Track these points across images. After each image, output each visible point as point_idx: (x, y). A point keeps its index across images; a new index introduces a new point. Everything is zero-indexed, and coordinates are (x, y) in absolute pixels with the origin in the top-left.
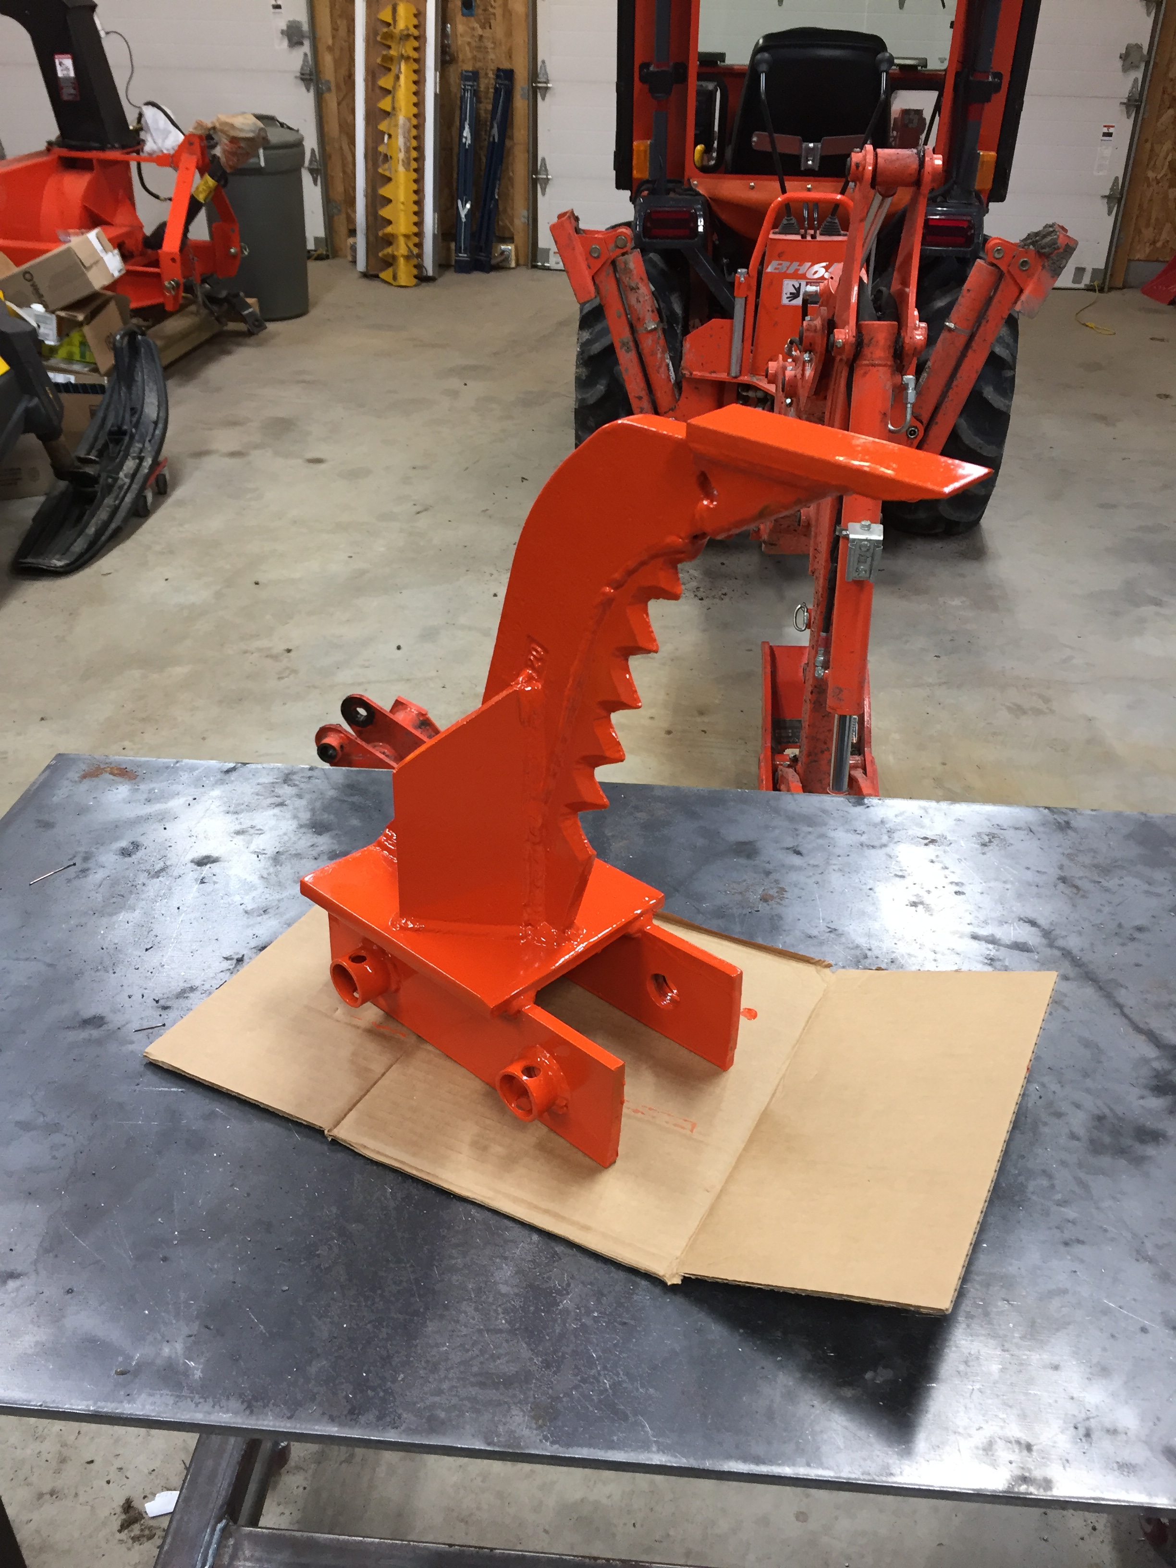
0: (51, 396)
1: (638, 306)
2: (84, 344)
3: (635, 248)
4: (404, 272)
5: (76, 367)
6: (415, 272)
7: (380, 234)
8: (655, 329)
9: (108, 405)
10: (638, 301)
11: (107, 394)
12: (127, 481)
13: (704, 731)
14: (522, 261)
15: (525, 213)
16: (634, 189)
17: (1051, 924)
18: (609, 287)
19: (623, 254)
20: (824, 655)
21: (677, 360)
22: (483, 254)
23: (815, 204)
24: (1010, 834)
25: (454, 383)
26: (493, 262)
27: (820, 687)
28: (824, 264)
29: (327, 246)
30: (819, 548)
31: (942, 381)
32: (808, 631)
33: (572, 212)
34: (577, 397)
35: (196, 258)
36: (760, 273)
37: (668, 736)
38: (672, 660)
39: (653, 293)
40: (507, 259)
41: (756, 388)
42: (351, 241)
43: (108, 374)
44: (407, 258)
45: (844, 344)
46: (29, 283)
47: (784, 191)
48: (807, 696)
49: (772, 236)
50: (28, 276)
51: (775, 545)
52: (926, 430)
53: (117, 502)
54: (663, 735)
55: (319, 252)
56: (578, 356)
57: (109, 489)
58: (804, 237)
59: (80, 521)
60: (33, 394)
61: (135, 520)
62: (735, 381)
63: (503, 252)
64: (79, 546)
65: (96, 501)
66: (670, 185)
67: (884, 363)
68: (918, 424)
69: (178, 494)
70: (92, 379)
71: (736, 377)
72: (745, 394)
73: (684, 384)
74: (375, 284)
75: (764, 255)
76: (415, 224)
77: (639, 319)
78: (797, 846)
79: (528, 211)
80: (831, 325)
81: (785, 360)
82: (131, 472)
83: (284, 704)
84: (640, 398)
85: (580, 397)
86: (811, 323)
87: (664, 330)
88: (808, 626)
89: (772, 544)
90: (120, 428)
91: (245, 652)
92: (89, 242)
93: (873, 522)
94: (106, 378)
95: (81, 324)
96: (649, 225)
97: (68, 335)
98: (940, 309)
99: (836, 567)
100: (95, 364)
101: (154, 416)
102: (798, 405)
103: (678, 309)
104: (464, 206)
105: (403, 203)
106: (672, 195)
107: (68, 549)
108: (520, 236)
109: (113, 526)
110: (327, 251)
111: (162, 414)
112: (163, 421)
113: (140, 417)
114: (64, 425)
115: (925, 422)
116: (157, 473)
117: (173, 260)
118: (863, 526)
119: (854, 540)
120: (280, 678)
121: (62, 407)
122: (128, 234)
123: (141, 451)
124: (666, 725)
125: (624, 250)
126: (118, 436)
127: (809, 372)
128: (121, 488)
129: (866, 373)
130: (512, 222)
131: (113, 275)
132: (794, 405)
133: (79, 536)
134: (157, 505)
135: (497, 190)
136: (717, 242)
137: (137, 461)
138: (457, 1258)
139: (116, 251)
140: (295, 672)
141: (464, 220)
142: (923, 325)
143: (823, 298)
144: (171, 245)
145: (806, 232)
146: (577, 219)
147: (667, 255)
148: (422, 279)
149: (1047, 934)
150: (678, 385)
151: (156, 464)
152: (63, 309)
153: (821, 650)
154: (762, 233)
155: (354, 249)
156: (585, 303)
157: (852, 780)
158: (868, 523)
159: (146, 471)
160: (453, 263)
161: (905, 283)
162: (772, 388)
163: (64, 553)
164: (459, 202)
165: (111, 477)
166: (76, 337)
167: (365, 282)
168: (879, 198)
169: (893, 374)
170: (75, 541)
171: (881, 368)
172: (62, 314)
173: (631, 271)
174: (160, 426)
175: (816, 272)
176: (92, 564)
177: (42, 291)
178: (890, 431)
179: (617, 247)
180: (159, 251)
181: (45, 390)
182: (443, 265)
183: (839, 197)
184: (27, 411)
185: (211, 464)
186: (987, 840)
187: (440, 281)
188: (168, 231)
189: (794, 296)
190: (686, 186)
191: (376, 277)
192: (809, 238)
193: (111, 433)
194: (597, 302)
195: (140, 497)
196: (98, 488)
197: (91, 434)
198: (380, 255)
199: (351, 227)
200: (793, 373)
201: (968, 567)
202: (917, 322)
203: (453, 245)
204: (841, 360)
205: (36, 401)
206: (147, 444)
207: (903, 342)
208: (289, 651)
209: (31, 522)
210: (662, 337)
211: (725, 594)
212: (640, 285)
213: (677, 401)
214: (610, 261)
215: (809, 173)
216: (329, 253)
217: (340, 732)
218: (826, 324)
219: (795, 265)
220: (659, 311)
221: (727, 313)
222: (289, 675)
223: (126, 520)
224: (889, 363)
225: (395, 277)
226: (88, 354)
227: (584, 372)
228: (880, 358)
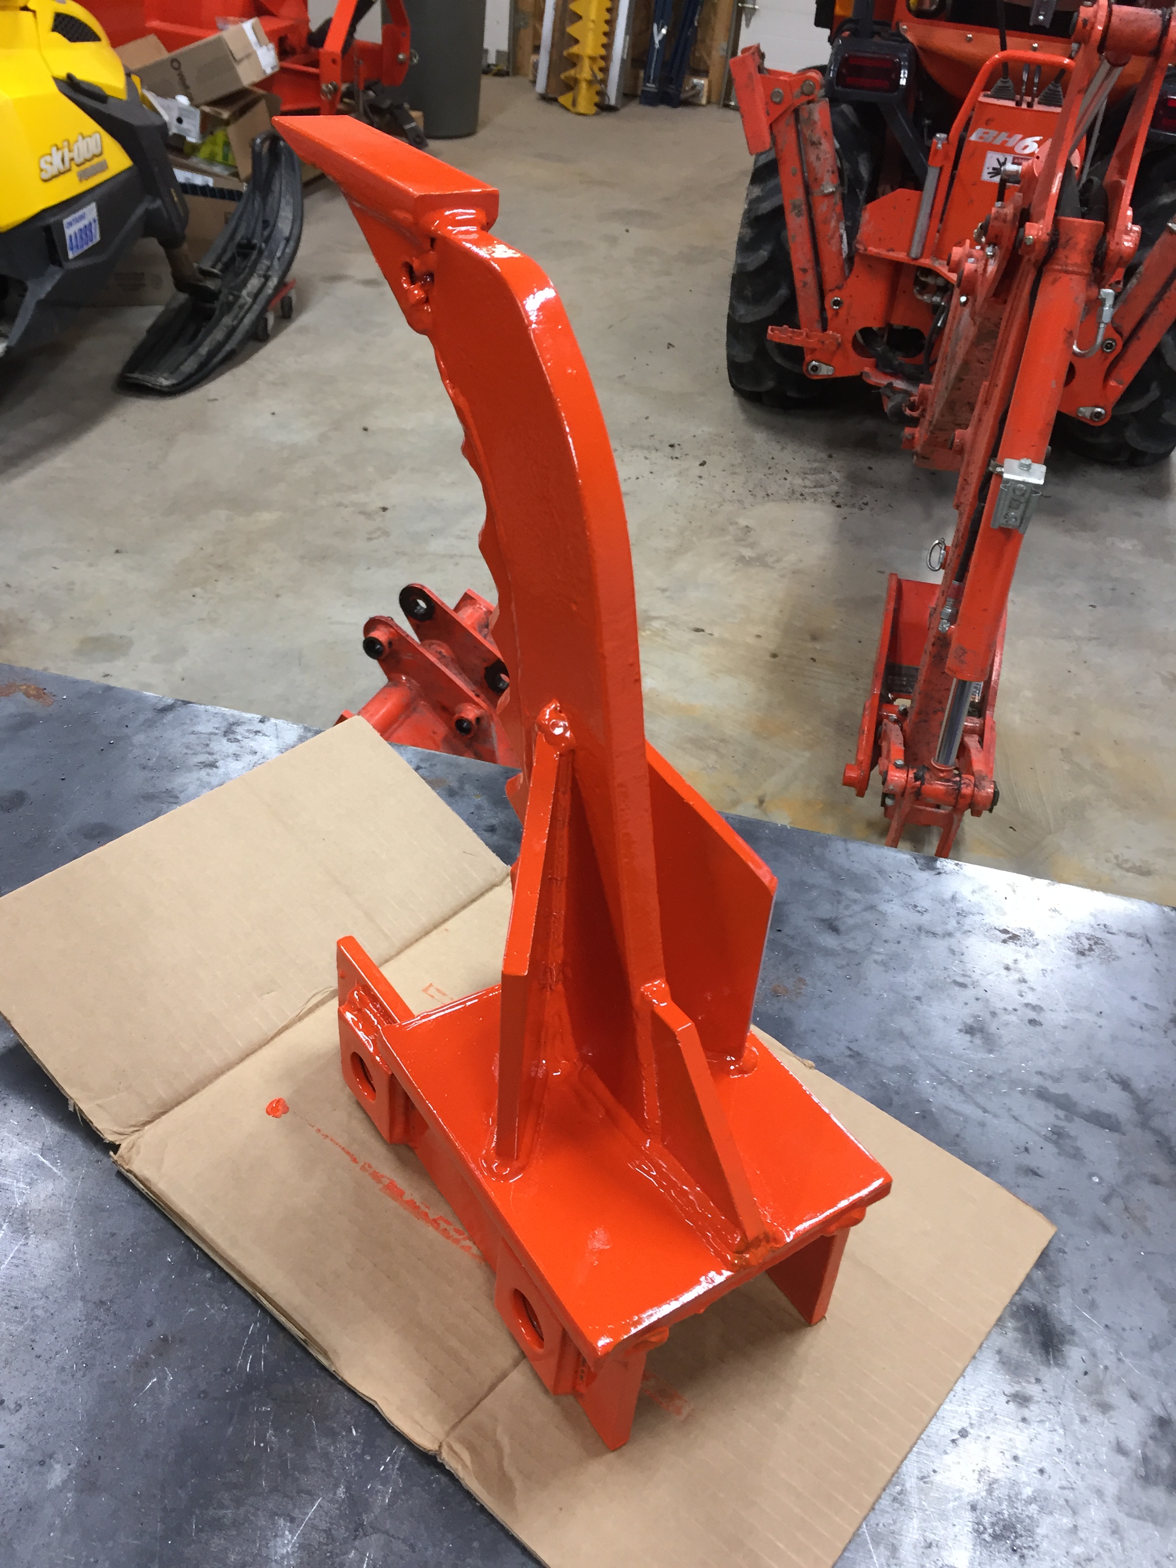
0: (176, 199)
1: (816, 164)
2: (227, 144)
3: (824, 97)
4: (585, 98)
5: (217, 169)
6: (597, 99)
7: (565, 53)
8: (833, 193)
9: (242, 215)
10: (818, 158)
11: (243, 200)
12: (249, 300)
13: (814, 660)
14: (714, 99)
15: (724, 45)
16: (835, 27)
17: (1150, 1090)
18: (788, 138)
19: (809, 102)
20: (952, 607)
21: (852, 232)
22: (673, 87)
23: (1036, 67)
24: (1118, 943)
25: (615, 228)
26: (683, 96)
27: (943, 641)
28: (1038, 138)
29: (509, 60)
30: (969, 480)
31: (1153, 290)
32: (942, 572)
33: (758, 48)
34: (736, 261)
35: (361, 62)
36: (962, 140)
37: (772, 660)
38: (794, 572)
39: (837, 150)
40: (697, 95)
41: (937, 275)
42: (533, 58)
43: (247, 181)
44: (590, 83)
45: (1035, 242)
46: (176, 72)
47: (1004, 47)
48: (928, 647)
49: (982, 99)
50: (175, 65)
51: (928, 459)
52: (1126, 345)
53: (235, 322)
54: (768, 658)
55: (500, 67)
56: (745, 213)
57: (229, 306)
58: (1019, 104)
59: (194, 340)
60: (155, 194)
61: (251, 344)
62: (913, 263)
63: (694, 87)
64: (190, 365)
65: (214, 319)
66: (876, 28)
67: (1080, 270)
68: (1116, 336)
69: (303, 320)
70: (231, 184)
71: (916, 259)
72: (923, 279)
73: (857, 259)
74: (553, 109)
75: (970, 119)
76: (604, 46)
77: (816, 179)
78: (836, 919)
79: (728, 43)
80: (1024, 216)
81: (972, 246)
82: (255, 291)
83: (369, 568)
84: (805, 271)
85: (739, 262)
86: (1000, 210)
87: (843, 195)
88: (943, 566)
89: (924, 458)
90: (249, 241)
91: (340, 505)
92: (243, 31)
93: (1035, 461)
94: (245, 184)
95: (227, 123)
96: (844, 71)
97: (212, 133)
98: (1164, 206)
99: (983, 507)
100: (236, 167)
101: (286, 233)
102: (973, 305)
103: (864, 171)
104: (659, 31)
105: (593, 21)
106: (877, 39)
107: (177, 368)
108: (715, 71)
109: (228, 348)
110: (508, 67)
111: (295, 232)
112: (295, 240)
113: (272, 232)
114: (188, 232)
115: (1126, 334)
116: (282, 294)
117: (334, 61)
118: (1022, 466)
119: (1008, 481)
120: (370, 539)
121: (187, 212)
122: (292, 28)
123: (269, 268)
124: (772, 647)
125: (811, 98)
126: (246, 249)
127: (992, 267)
128: (241, 307)
129: (1055, 281)
130: (709, 54)
131: (264, 71)
132: (969, 304)
133: (191, 353)
134: (278, 330)
135: (697, 17)
136: (921, 99)
137: (263, 280)
138: (228, 1508)
139: (271, 46)
140: (386, 534)
141: (657, 46)
142: (1136, 228)
143: (1026, 181)
144: (334, 44)
145: (1022, 99)
146: (762, 56)
147: (861, 108)
148: (604, 108)
149: (1141, 1106)
150: (850, 259)
151: (282, 284)
152: (210, 104)
153: (951, 601)
154: (970, 95)
155: (536, 66)
156: (762, 154)
157: (963, 749)
158: (1028, 462)
159: (270, 291)
160: (639, 93)
161: (1123, 173)
162: (954, 277)
163: (173, 372)
164: (655, 27)
165: (233, 295)
166: (220, 135)
167: (543, 105)
168: (1106, 66)
169: (1089, 285)
170: (186, 360)
171: (1074, 277)
172: (207, 109)
173: (815, 123)
174: (292, 244)
175: (1026, 147)
176: (201, 386)
177: (188, 82)
178: (1075, 353)
179: (803, 93)
180: (321, 50)
181: (170, 191)
182: (628, 95)
183: (1067, 61)
184: (147, 212)
185: (344, 290)
186: (1087, 947)
187: (623, 111)
188: (332, 27)
189: (996, 172)
190: (893, 31)
191: (554, 100)
192: (1024, 106)
193: (240, 246)
194: (772, 155)
195: (261, 319)
196: (217, 305)
197: (220, 243)
198: (562, 76)
199: (537, 44)
200: (973, 266)
201: (1147, 506)
202: (1130, 225)
203: (642, 74)
204: (1029, 260)
205: (158, 203)
206: (276, 262)
207: (1108, 248)
208: (384, 509)
209: (145, 333)
210: (840, 203)
211: (866, 504)
212: (823, 141)
213: (846, 278)
214: (793, 109)
215: (1039, 30)
216: (511, 70)
217: (391, 627)
218: (1018, 215)
219: (1004, 135)
220: (841, 172)
221: (919, 186)
222: (379, 536)
223: (243, 343)
224: (1086, 271)
225: (574, 103)
226: (230, 156)
227: (748, 232)
228: (1076, 265)
